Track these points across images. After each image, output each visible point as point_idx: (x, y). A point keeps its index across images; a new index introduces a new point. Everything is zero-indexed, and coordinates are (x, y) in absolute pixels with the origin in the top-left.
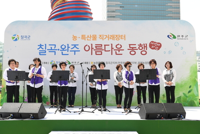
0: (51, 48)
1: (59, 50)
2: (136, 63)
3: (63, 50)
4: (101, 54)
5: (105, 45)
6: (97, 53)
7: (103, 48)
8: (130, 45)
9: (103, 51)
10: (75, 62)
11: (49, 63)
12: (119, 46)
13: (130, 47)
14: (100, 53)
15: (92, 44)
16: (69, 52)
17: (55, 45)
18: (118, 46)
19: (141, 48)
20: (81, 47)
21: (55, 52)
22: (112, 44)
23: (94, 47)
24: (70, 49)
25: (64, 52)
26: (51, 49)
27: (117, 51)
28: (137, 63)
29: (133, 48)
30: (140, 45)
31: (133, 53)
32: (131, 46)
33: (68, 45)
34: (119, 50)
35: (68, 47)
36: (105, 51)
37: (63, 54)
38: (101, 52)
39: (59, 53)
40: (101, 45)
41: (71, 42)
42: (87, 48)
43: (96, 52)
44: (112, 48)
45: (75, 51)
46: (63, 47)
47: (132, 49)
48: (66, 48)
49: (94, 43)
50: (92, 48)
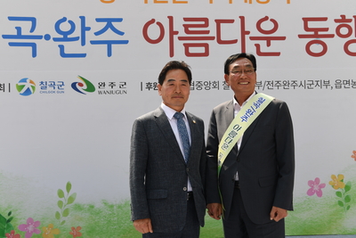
0: (19, 29)
1: (47, 37)
2: (327, 84)
3: (65, 37)
4: (206, 54)
5: (219, 22)
6: (192, 50)
7: (213, 33)
8: (306, 20)
9: (213, 44)
10: (112, 85)
11: (13, 88)
12: (267, 26)
13: (307, 29)
14: (202, 50)
15: (171, 18)
16: (88, 49)
17: (33, 20)
18: (265, 26)
19: (344, 31)
20: (132, 29)
21: (34, 46)
22: (242, 18)
23: (179, 26)
24: (90, 36)
25: (70, 47)
26: (19, 36)
27: (263, 44)
28: (333, 83)
29: (316, 30)
30: (343, 21)
31: (316, 48)
32: (311, 25)
33: (83, 19)
34: (269, 40)
35: (84, 29)
36: (220, 42)
37: (63, 55)
38: (206, 46)
39: (48, 49)
40: (206, 20)
41: (95, 12)
42: (154, 32)
43: (187, 46)
44: (244, 33)
45: (109, 43)
46: (65, 27)
47: (314, 36)
48: (78, 33)
49: (180, 13)
50: (173, 33)
